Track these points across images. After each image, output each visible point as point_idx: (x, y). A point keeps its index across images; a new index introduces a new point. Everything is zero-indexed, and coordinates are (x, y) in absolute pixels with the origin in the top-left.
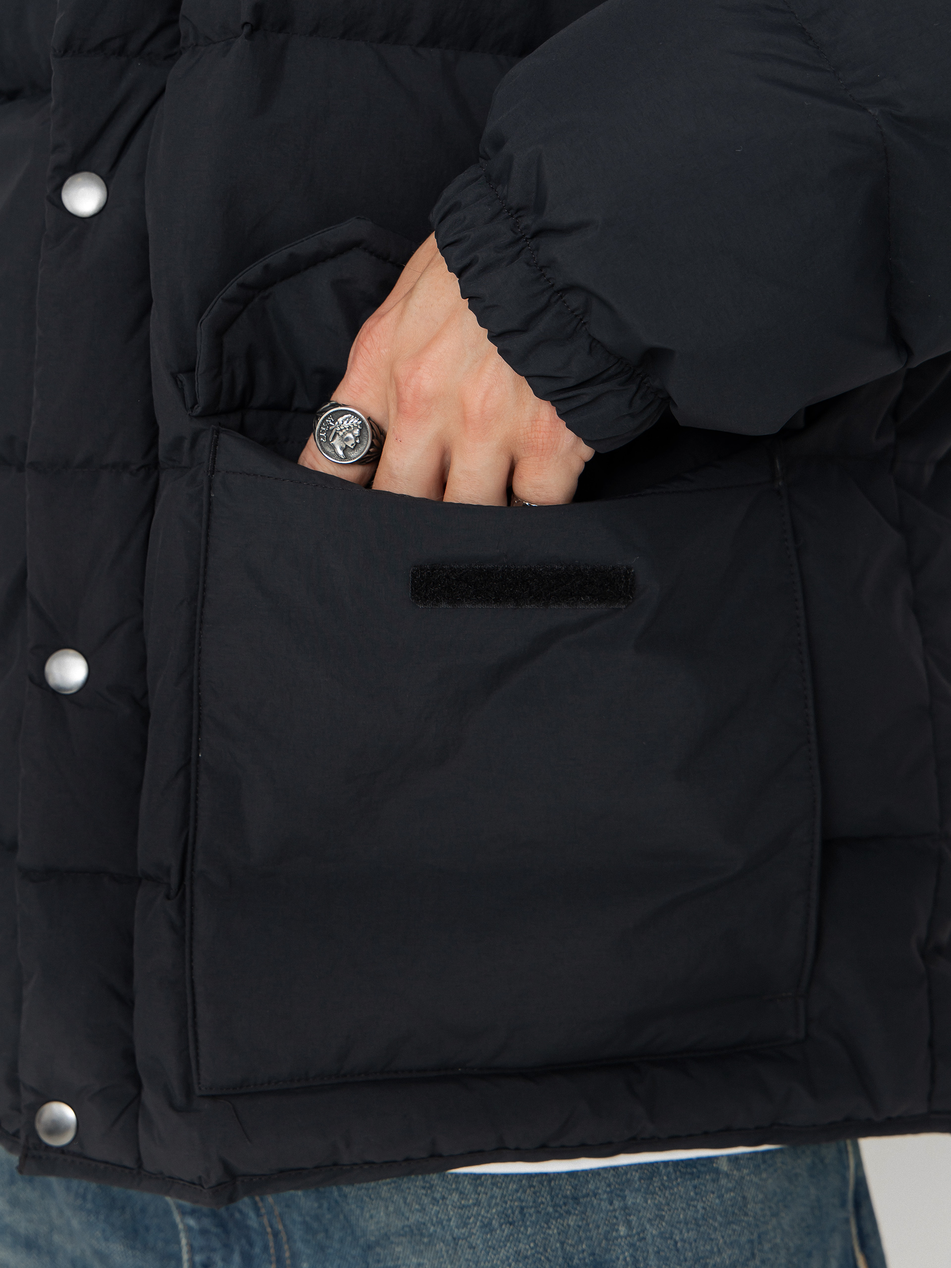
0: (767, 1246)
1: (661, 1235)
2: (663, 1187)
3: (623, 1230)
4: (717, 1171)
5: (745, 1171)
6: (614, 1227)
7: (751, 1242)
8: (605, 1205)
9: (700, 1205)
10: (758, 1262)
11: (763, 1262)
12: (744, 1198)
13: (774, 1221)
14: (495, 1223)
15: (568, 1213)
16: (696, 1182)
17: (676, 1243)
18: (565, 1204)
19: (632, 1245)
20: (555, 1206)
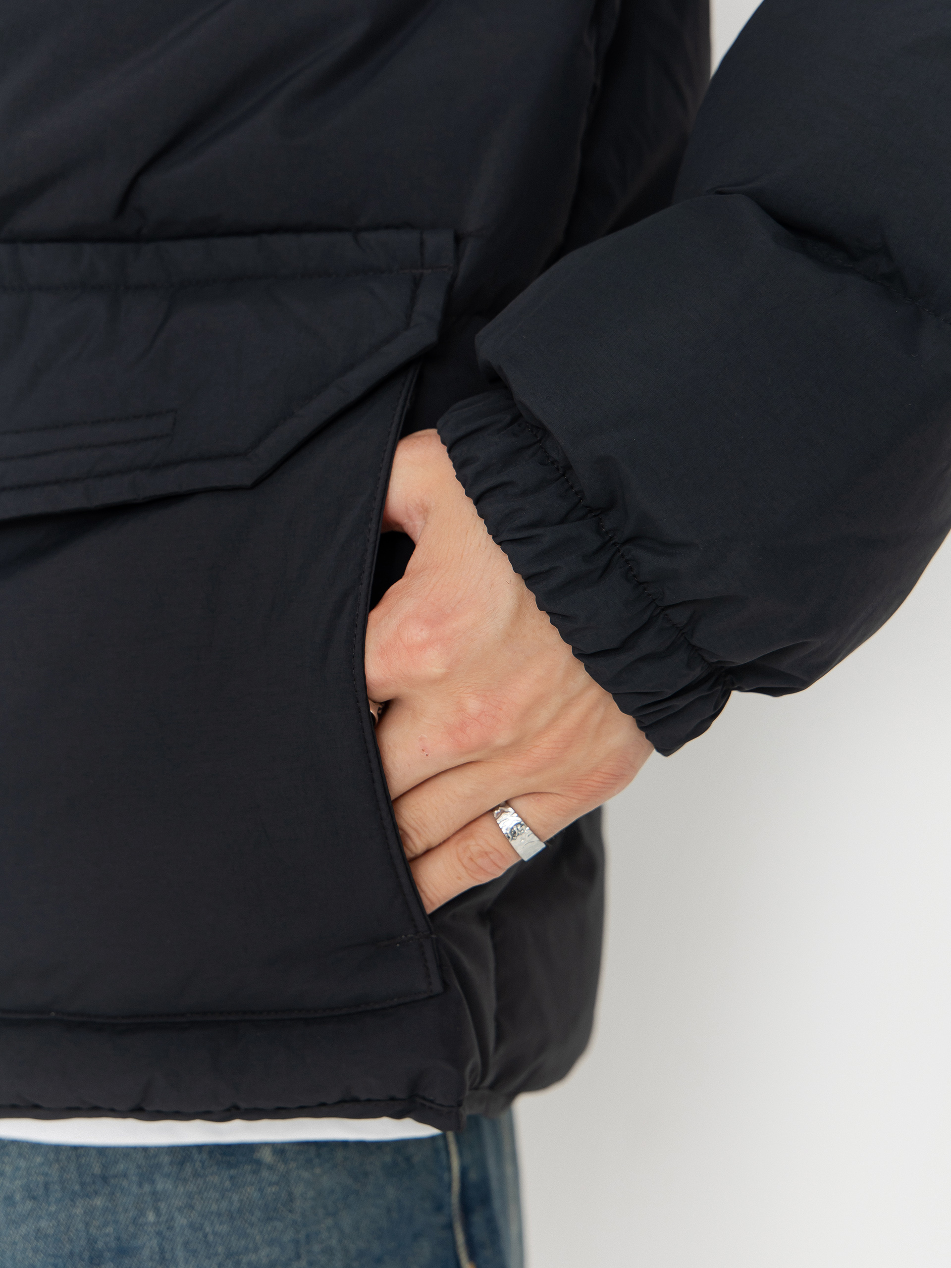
0: (316, 1248)
1: (191, 1226)
2: (196, 1175)
3: (151, 1217)
4: (259, 1163)
5: (293, 1165)
6: (142, 1213)
7: (296, 1242)
8: (135, 1189)
9: (235, 1198)
10: (303, 1263)
11: (310, 1263)
12: (290, 1194)
13: (330, 1221)
14: (18, 1197)
15: (96, 1193)
16: (233, 1172)
17: (206, 1236)
18: (94, 1183)
19: (159, 1234)
20: (83, 1184)
